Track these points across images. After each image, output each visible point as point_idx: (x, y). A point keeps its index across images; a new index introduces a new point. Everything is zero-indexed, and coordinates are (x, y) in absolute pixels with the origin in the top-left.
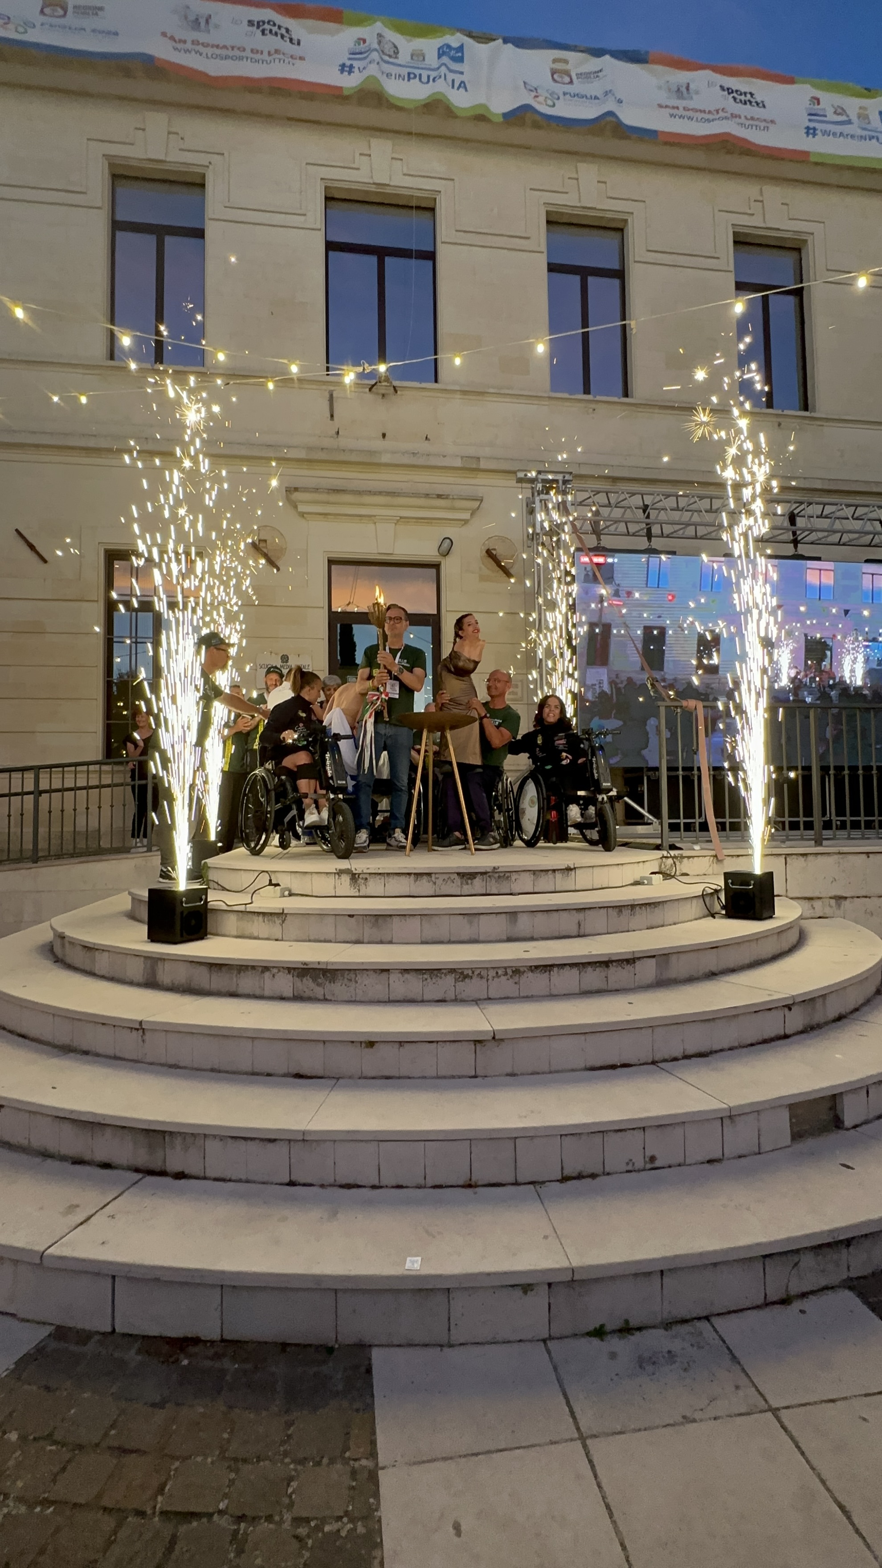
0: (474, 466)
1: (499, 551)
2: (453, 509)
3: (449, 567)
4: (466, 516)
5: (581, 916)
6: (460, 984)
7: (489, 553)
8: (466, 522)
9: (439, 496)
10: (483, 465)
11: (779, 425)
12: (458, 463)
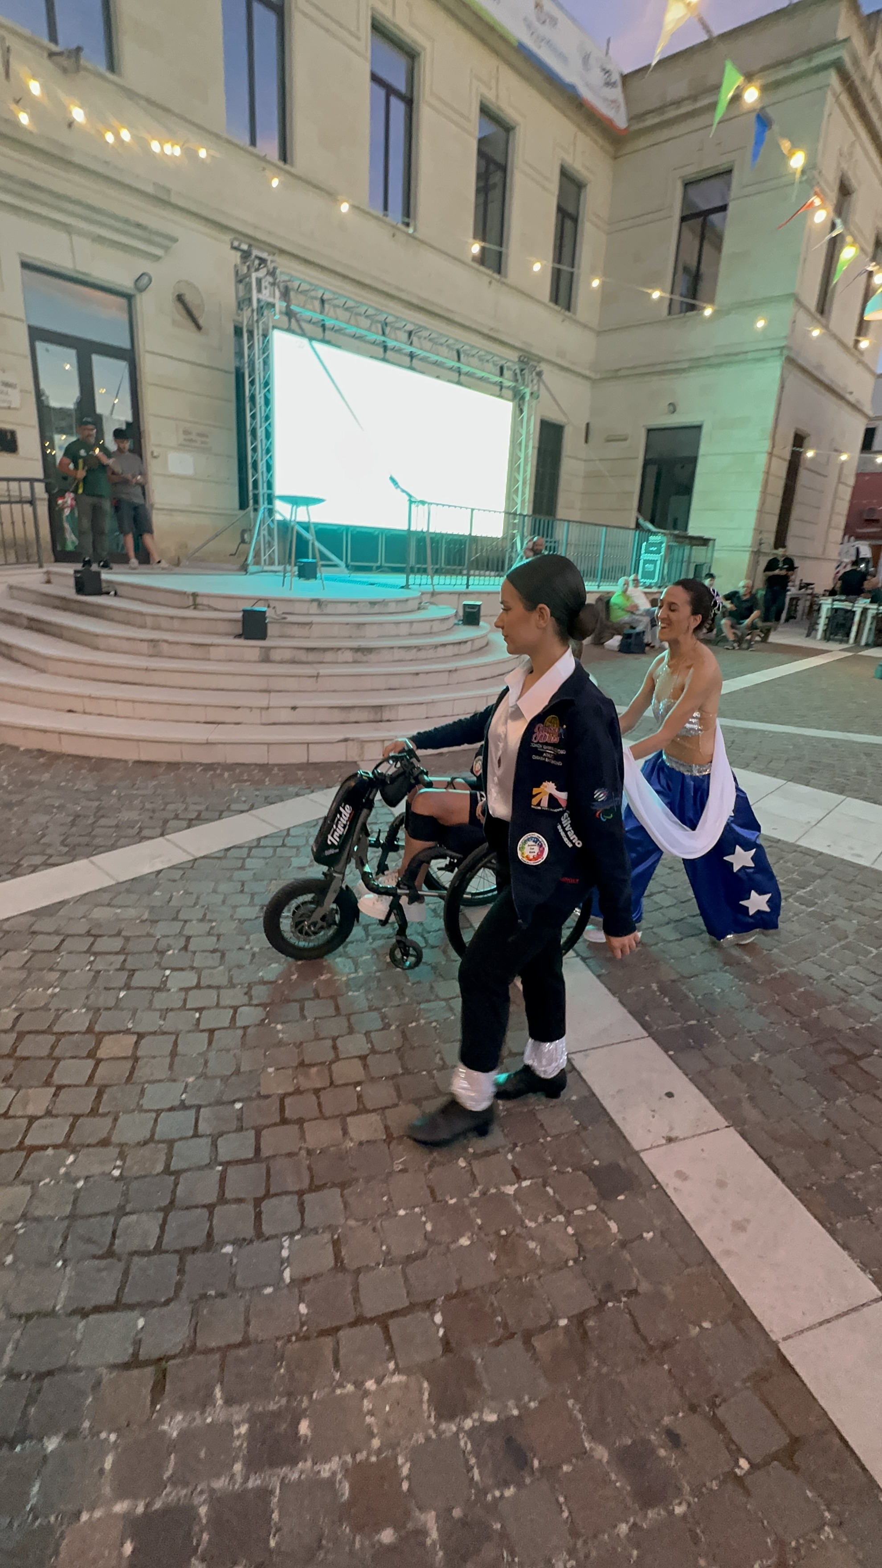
0: (165, 198)
1: (189, 298)
2: (149, 242)
3: (145, 304)
4: (159, 252)
5: (431, 623)
6: (419, 653)
7: (180, 298)
8: (157, 258)
9: (138, 226)
10: (174, 199)
11: (394, 235)
12: (150, 189)
